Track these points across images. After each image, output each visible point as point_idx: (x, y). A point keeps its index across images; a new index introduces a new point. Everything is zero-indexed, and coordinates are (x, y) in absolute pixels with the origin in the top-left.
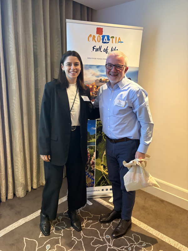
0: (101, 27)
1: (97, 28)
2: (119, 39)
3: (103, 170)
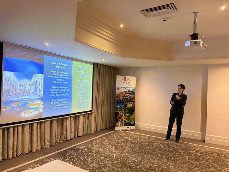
0: (125, 77)
2: (130, 80)
3: (126, 120)
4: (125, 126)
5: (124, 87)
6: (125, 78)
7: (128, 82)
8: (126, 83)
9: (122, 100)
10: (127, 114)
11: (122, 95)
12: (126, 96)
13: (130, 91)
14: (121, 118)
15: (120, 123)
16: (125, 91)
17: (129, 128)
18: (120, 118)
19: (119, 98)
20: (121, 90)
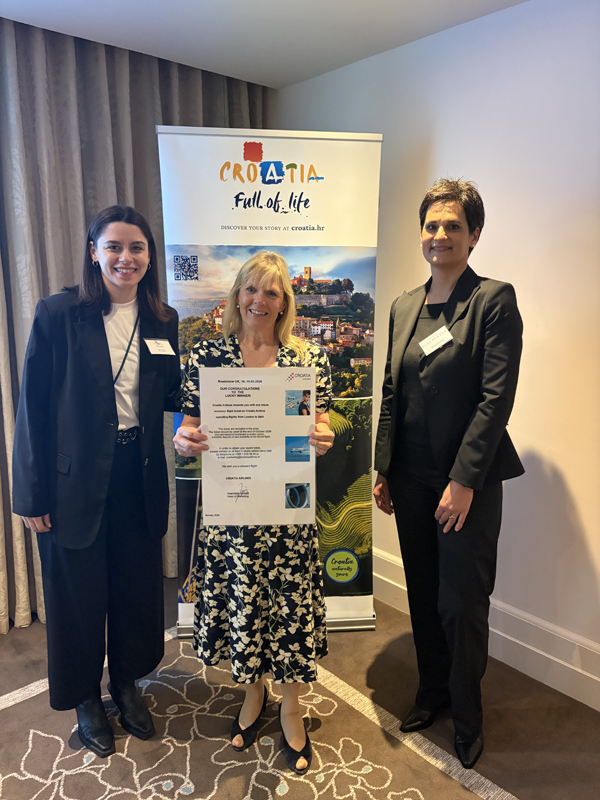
0: (257, 141)
1: (246, 144)
2: (312, 169)
7: (286, 189)
13: (316, 288)
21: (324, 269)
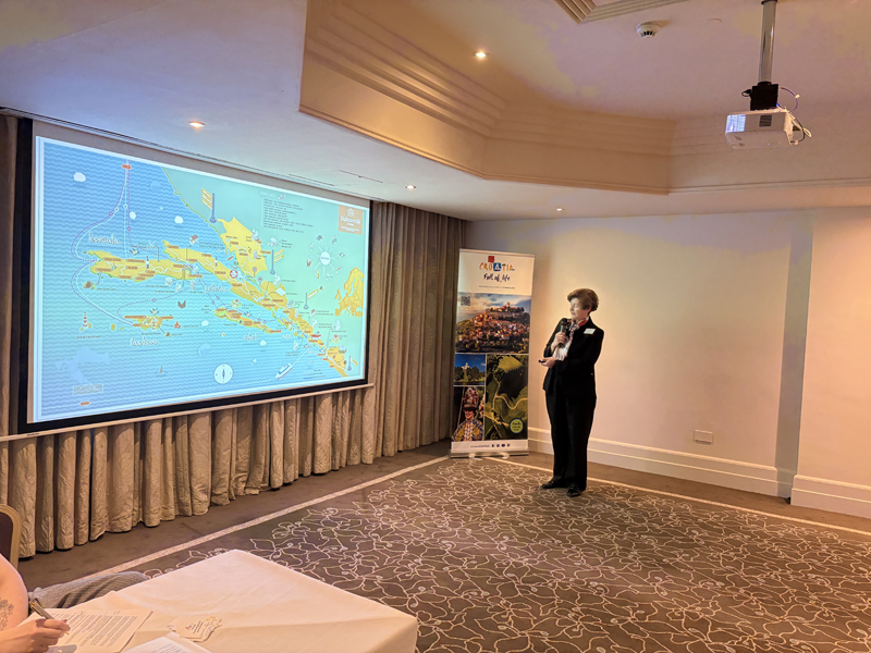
0: (493, 255)
1: (489, 256)
2: (511, 266)
3: (493, 418)
4: (488, 438)
5: (489, 295)
6: (491, 259)
7: (501, 273)
8: (497, 279)
9: (479, 344)
10: (496, 396)
11: (481, 324)
12: (496, 329)
13: (511, 310)
14: (474, 410)
15: (469, 429)
16: (492, 310)
17: (503, 445)
18: (469, 409)
19: (468, 334)
20: (476, 303)
21: (514, 303)
